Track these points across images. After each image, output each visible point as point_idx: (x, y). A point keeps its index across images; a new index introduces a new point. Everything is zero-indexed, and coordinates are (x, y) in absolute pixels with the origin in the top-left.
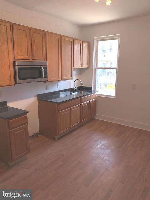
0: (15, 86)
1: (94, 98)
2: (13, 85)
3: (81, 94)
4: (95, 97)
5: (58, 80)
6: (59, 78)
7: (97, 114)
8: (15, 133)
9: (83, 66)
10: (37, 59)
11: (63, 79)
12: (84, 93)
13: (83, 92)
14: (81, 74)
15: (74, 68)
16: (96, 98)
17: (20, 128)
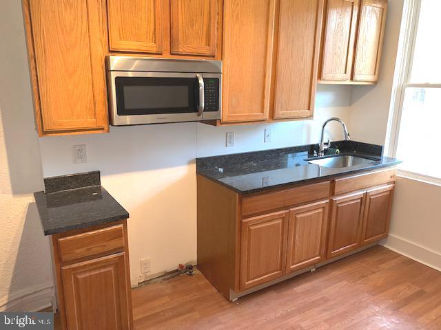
0: (108, 131)
1: (388, 183)
2: (103, 129)
3: (345, 164)
4: (389, 179)
5: (261, 118)
6: (263, 112)
7: (392, 235)
8: (80, 277)
9: (357, 77)
10: (188, 51)
11: (276, 116)
12: (354, 163)
13: (350, 159)
14: (350, 104)
15: (322, 82)
16: (394, 182)
17: (99, 262)
